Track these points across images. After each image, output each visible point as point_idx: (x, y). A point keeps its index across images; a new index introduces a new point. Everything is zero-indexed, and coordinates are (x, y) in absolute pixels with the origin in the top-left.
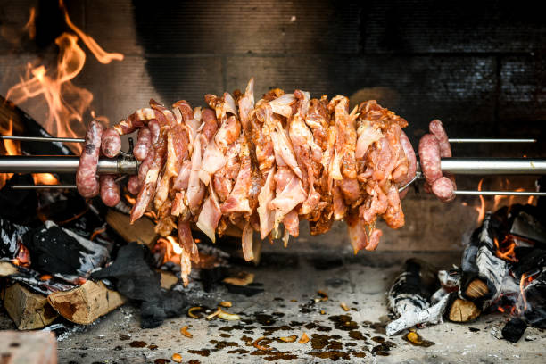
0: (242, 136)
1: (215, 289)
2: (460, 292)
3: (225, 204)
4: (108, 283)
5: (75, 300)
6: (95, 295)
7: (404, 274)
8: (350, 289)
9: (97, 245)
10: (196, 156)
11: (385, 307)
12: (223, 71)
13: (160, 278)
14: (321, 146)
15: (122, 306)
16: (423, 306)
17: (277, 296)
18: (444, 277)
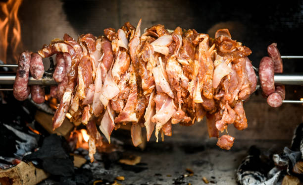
0: (131, 66)
1: (112, 167)
2: (288, 170)
3: (119, 117)
4: (35, 163)
5: (13, 176)
6: (27, 172)
7: (249, 156)
8: (210, 168)
9: (28, 136)
10: (98, 81)
11: (234, 181)
12: (119, 10)
13: (73, 159)
14: (188, 77)
15: (46, 179)
16: (262, 180)
17: (157, 172)
18: (277, 159)
